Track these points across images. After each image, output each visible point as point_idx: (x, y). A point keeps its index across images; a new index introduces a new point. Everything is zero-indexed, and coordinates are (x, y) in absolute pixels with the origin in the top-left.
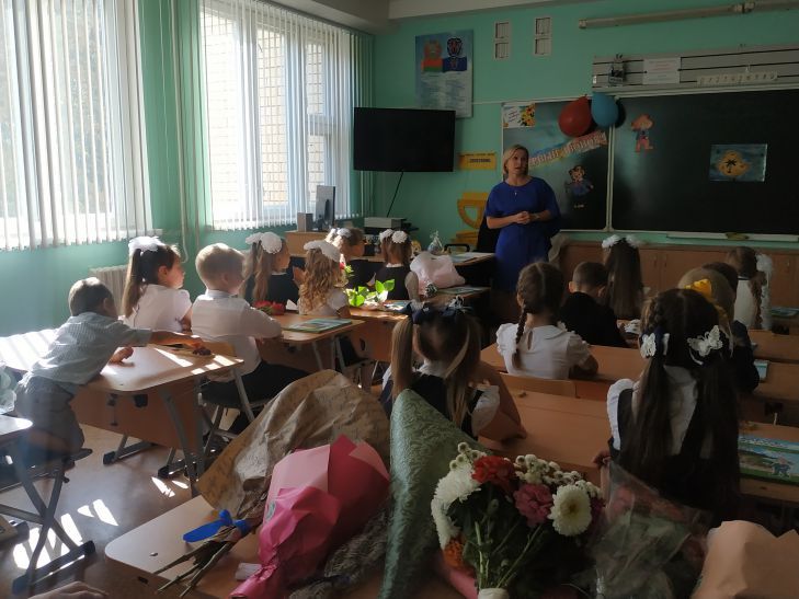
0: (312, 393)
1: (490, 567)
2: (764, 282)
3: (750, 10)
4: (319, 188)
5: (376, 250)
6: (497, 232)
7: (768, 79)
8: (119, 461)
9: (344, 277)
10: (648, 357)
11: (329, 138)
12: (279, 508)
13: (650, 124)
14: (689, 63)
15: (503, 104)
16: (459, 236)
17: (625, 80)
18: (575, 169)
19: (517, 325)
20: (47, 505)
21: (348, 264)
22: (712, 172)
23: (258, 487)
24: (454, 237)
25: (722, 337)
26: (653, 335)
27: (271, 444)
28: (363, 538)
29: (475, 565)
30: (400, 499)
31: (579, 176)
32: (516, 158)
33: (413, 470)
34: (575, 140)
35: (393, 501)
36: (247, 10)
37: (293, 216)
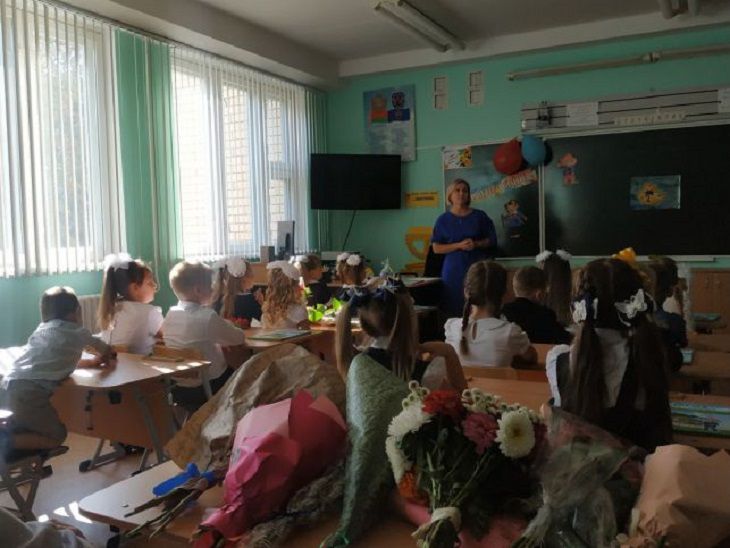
0: (273, 363)
1: (442, 490)
2: (685, 288)
3: (657, 60)
4: (280, 224)
5: (333, 277)
6: (442, 257)
7: (677, 118)
8: (95, 468)
9: (303, 298)
10: (580, 321)
11: (288, 182)
12: (243, 453)
13: (575, 161)
14: (606, 107)
15: (443, 148)
16: (407, 266)
17: (550, 123)
18: (510, 203)
19: (462, 319)
20: (25, 499)
21: (307, 286)
22: (633, 202)
23: (224, 445)
24: (403, 267)
25: (647, 299)
26: (583, 301)
27: (235, 407)
28: (323, 480)
29: (428, 490)
30: (357, 442)
31: (514, 210)
32: (458, 190)
33: (369, 417)
34: (508, 178)
35: (351, 446)
36: (213, 69)
37: (257, 251)
